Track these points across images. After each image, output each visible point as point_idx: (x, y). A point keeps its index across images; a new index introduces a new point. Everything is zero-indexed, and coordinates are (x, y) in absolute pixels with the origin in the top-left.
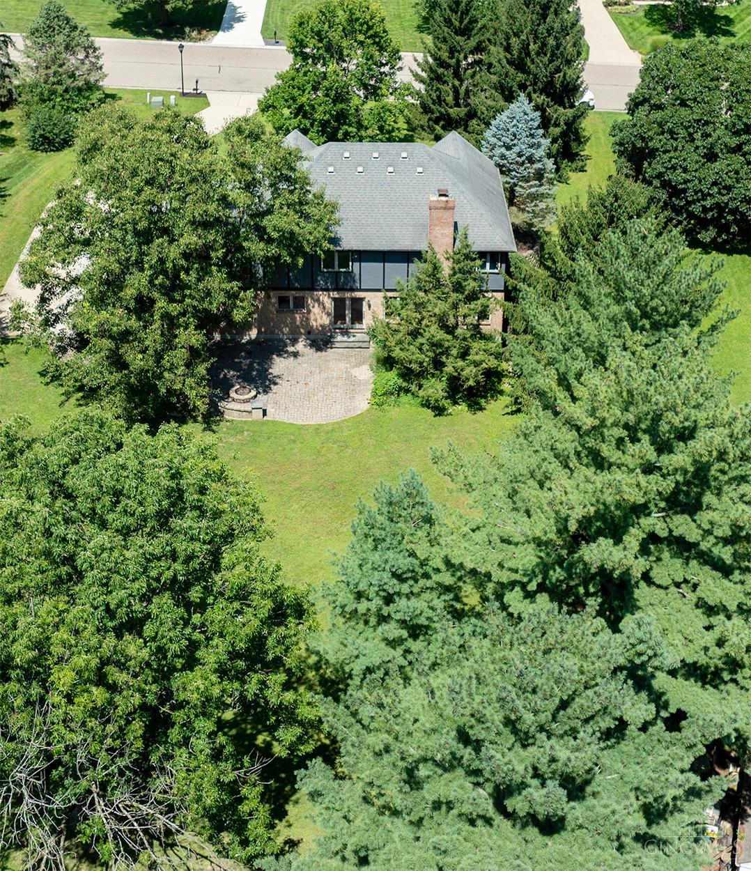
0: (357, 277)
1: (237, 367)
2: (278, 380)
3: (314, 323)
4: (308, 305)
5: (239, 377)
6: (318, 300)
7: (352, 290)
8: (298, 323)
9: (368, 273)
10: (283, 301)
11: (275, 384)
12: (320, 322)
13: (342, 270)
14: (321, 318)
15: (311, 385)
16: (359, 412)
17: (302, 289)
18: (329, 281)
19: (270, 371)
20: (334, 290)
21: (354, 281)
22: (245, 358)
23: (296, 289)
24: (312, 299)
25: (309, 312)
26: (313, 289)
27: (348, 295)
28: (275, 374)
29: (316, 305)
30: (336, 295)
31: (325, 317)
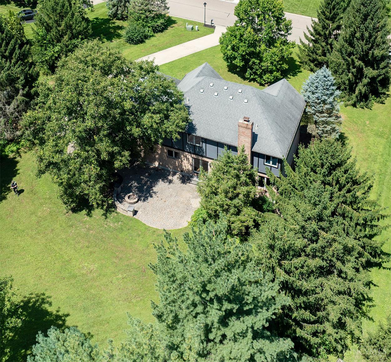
0: (205, 151)
1: (139, 181)
2: (154, 195)
3: (185, 168)
4: (181, 158)
5: (137, 187)
6: (186, 156)
7: (202, 156)
8: (177, 165)
9: (210, 150)
10: (170, 153)
11: (151, 197)
12: (187, 168)
13: (197, 145)
14: (188, 166)
15: (167, 203)
16: (181, 227)
17: (178, 149)
18: (191, 149)
19: (154, 188)
20: (193, 154)
21: (203, 153)
22: (146, 177)
23: (176, 149)
24: (184, 155)
25: (182, 161)
26: (184, 151)
27: (200, 158)
28: (154, 191)
29: (185, 159)
30: (194, 156)
31: (190, 166)
